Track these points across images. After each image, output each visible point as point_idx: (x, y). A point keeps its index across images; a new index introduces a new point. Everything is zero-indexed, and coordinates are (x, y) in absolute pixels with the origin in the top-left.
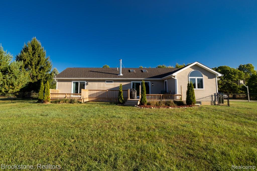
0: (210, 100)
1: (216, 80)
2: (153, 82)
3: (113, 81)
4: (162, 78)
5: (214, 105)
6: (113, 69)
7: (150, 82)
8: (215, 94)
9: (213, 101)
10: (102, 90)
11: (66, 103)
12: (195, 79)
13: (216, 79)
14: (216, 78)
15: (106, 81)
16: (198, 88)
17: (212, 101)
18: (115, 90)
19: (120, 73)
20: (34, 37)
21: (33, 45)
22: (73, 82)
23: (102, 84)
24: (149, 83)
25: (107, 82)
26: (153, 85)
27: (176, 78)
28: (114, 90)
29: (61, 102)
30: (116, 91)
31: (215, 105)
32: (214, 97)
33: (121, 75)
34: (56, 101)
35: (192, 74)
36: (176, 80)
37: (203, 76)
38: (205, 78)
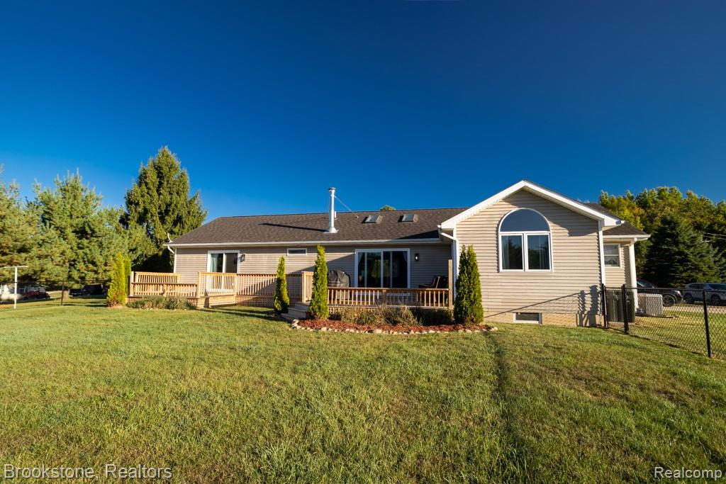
0: (576, 308)
1: (598, 240)
2: (418, 251)
3: (306, 249)
5: (588, 325)
7: (408, 250)
8: (593, 288)
9: (586, 313)
12: (519, 238)
13: (598, 237)
14: (601, 233)
15: (288, 249)
16: (530, 268)
17: (583, 312)
19: (330, 227)
20: (164, 147)
21: (159, 167)
22: (211, 254)
24: (406, 252)
25: (291, 252)
26: (417, 261)
27: (454, 238)
29: (146, 306)
31: (593, 325)
32: (588, 298)
33: (334, 231)
34: (137, 303)
35: (510, 223)
36: (455, 242)
37: (551, 228)
38: (556, 234)
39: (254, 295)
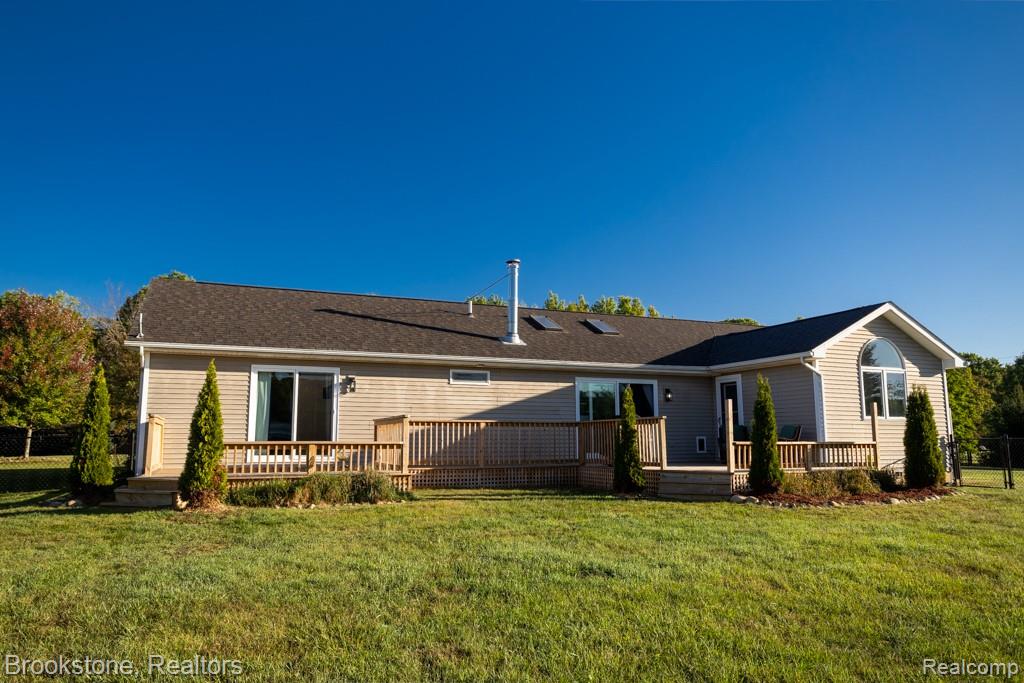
1: (943, 382)
2: (668, 385)
3: (488, 373)
4: (712, 368)
6: (444, 306)
7: (655, 383)
8: (942, 440)
10: (434, 423)
11: (327, 500)
12: (879, 375)
13: (943, 378)
14: (945, 373)
15: (451, 371)
16: (890, 415)
18: (523, 424)
19: (510, 334)
22: (259, 373)
23: (431, 386)
24: (652, 386)
25: (458, 377)
28: (517, 424)
30: (526, 428)
33: (517, 340)
35: (868, 355)
36: (819, 376)
37: (903, 364)
38: (910, 374)
39: (422, 466)
